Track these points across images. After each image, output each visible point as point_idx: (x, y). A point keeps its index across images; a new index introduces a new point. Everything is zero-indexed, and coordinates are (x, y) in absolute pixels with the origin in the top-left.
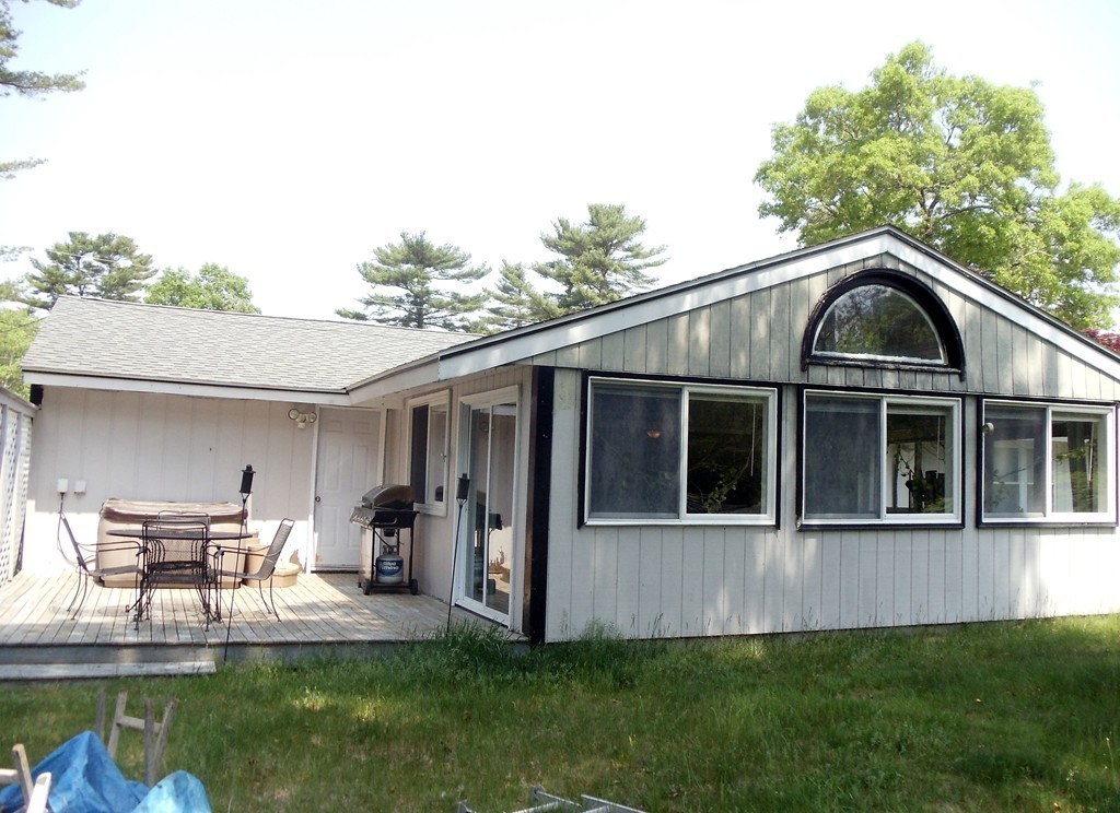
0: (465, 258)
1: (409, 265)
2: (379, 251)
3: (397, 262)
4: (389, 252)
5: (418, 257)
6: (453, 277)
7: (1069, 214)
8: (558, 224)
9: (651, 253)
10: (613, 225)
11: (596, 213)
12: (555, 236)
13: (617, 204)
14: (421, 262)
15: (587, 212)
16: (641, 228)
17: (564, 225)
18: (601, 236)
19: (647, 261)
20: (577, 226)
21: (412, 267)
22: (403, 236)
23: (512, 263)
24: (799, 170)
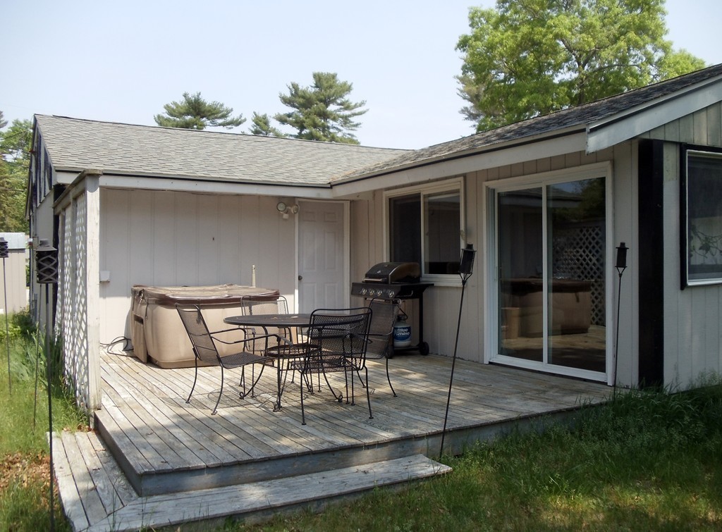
0: (229, 112)
1: (189, 117)
2: (167, 107)
3: (181, 115)
4: (175, 108)
5: (195, 110)
6: (220, 125)
7: (680, 69)
8: (291, 87)
9: (356, 106)
10: (331, 87)
11: (319, 79)
12: (288, 95)
13: (332, 72)
14: (198, 114)
15: (312, 78)
16: (349, 89)
17: (295, 87)
18: (323, 95)
19: (353, 111)
20: (304, 88)
21: (192, 118)
22: (185, 96)
23: (261, 114)
24: (493, 40)
